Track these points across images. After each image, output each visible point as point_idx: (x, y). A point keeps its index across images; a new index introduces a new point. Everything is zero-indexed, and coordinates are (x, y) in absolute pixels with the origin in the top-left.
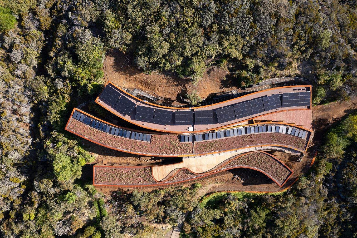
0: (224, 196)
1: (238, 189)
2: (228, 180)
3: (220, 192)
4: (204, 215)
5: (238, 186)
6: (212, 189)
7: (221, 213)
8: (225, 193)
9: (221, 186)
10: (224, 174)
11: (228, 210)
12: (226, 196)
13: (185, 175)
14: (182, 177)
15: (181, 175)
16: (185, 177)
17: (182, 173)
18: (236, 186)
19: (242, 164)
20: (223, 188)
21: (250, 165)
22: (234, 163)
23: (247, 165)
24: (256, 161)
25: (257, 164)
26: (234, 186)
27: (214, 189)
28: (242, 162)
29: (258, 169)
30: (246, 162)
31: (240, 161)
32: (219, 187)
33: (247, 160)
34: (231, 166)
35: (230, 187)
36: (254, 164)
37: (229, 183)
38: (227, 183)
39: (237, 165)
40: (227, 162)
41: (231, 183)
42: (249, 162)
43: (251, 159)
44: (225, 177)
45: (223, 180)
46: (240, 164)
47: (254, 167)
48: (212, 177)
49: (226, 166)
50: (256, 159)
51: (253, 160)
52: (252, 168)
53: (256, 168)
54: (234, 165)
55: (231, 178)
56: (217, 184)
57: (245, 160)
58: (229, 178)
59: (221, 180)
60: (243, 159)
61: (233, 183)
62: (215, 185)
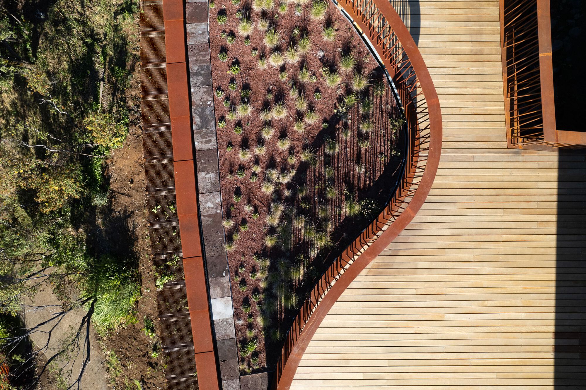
13: (284, 146)
14: (260, 103)
15: (293, 94)
16: (244, 157)
17: (317, 98)
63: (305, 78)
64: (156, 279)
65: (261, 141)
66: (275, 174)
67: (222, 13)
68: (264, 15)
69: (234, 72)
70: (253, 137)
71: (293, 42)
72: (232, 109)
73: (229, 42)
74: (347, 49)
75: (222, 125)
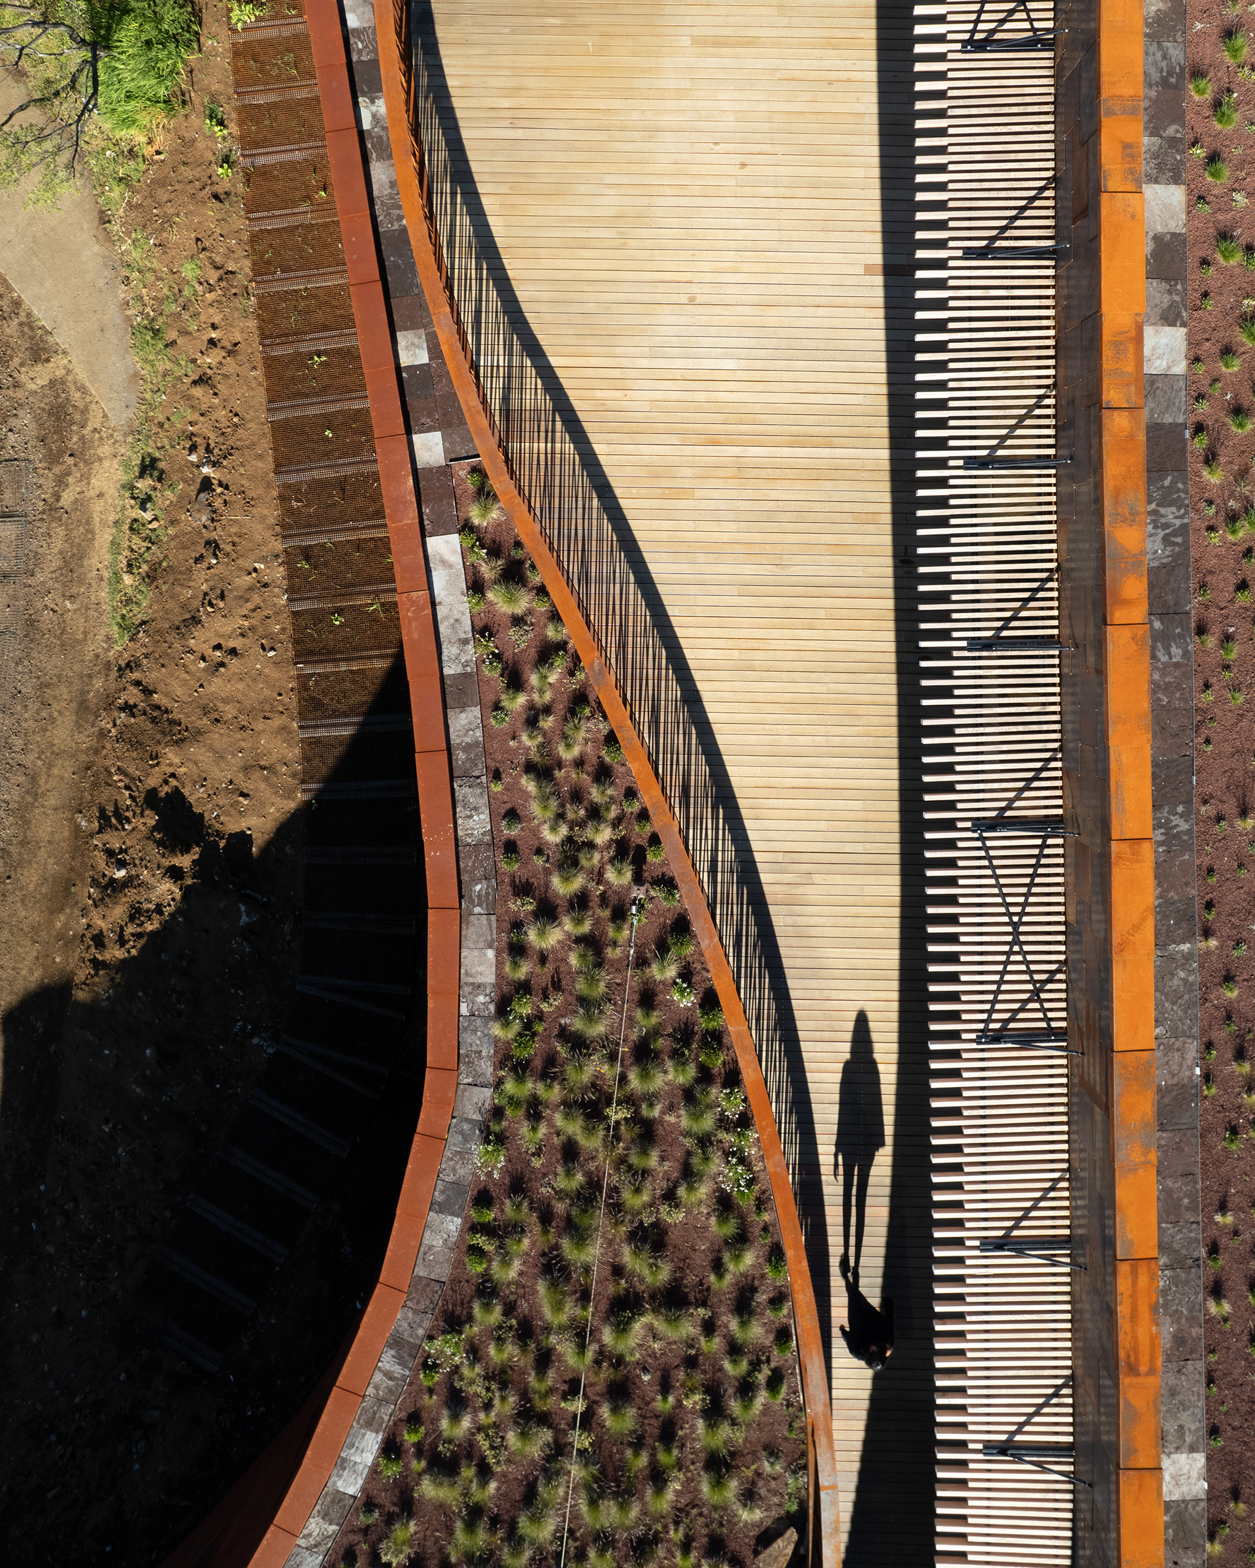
2: (159, 715)
6: (36, 378)
9: (72, 563)
10: (304, 652)
18: (30, 878)
19: (513, 1102)
20: (30, 603)
21: (470, 1318)
22: (561, 887)
23: (476, 1251)
24: (529, 1497)
25: (459, 1525)
26: (27, 822)
27: (25, 419)
28: (574, 1128)
29: (317, 1527)
30: (546, 1217)
31: (596, 1067)
32: (61, 532)
33: (587, 1269)
34: (512, 815)
35: (18, 743)
36: (466, 1423)
37: (103, 734)
38: (108, 703)
39: (499, 964)
40: (618, 715)
41: (95, 785)
42: (547, 1312)
43: (606, 1373)
44: (234, 663)
45: (171, 605)
46: (520, 1069)
47: (386, 1413)
48: (268, 375)
49: (515, 682)
50: (584, 1508)
51: (588, 1420)
52: (378, 1377)
53: (343, 1464)
54: (522, 889)
55: (195, 796)
56: (112, 491)
57: (600, 1218)
58: (198, 734)
59: (182, 576)
60: (644, 1153)
61: (103, 815)
62: (105, 450)
64: (230, 13)
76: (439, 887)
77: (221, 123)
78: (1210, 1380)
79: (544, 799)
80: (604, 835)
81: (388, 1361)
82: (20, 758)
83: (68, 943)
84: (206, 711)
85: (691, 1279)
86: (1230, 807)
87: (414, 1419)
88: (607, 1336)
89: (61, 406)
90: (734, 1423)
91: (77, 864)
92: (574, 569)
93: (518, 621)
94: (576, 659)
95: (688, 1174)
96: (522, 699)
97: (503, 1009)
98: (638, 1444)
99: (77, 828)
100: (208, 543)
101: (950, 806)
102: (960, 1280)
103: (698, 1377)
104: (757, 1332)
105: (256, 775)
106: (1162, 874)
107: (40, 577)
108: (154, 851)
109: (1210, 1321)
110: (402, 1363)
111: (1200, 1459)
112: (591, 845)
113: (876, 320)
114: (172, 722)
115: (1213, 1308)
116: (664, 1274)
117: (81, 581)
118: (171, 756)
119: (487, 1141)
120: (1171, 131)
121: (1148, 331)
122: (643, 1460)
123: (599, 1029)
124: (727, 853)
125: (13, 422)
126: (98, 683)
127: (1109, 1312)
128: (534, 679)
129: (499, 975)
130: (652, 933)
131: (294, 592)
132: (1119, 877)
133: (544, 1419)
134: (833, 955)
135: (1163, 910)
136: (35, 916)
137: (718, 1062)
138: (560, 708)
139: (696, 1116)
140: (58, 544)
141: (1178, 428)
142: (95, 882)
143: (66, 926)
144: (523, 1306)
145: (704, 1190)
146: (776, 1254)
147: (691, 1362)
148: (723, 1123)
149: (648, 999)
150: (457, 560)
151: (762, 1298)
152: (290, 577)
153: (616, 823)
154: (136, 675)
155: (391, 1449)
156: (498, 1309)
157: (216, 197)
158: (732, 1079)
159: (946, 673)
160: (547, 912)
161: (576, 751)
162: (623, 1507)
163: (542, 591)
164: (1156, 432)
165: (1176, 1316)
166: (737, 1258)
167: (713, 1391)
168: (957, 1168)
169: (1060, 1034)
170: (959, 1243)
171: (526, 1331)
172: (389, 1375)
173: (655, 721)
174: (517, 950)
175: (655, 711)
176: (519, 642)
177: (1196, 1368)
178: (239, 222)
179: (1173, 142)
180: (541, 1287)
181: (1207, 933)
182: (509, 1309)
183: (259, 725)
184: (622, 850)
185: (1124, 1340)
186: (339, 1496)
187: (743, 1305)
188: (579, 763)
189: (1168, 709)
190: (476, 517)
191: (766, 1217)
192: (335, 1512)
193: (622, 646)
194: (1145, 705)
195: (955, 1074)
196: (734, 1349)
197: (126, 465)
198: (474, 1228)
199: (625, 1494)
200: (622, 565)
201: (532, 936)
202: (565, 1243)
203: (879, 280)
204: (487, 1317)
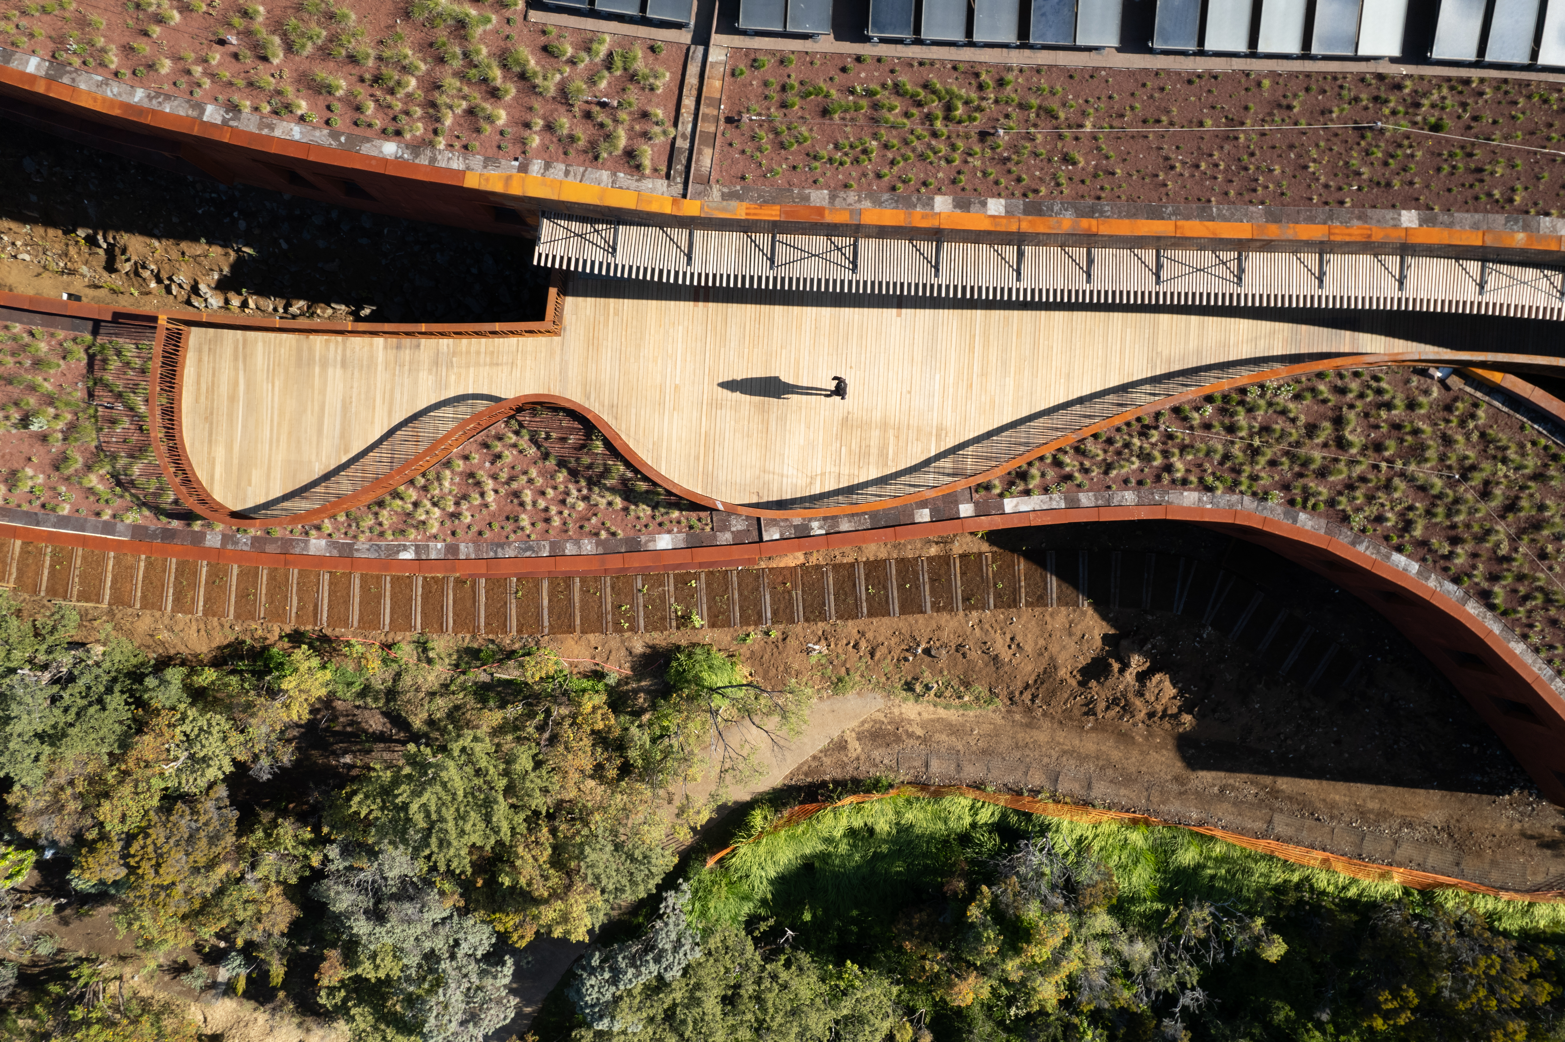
0: (965, 839)
1: (1125, 795)
2: (1040, 680)
3: (938, 794)
4: (711, 1005)
5: (1132, 760)
6: (855, 748)
7: (910, 1011)
8: (985, 816)
9: (954, 730)
10: (1014, 603)
11: (985, 993)
12: (991, 842)
13: (550, 493)
14: (519, 509)
15: (515, 485)
16: (557, 522)
17: (518, 468)
18: (1116, 755)
19: (1250, 487)
20: (973, 753)
21: (1344, 511)
22: (1158, 462)
23: (1314, 507)
24: (1423, 488)
25: (1434, 520)
26: (1087, 756)
27: (876, 754)
28: (1262, 460)
29: (1432, 583)
30: (1300, 475)
31: (1236, 450)
32: (937, 735)
33: (1324, 458)
34: (1126, 481)
35: (1046, 760)
36: (1389, 515)
37: (1045, 714)
38: (1029, 710)
39: (1190, 490)
40: (1087, 432)
41: (1071, 719)
42: (1341, 477)
43: (1370, 453)
44: (1019, 638)
45: (984, 673)
46: (1236, 483)
47: (1384, 550)
48: (876, 616)
49: (1069, 477)
50: (1429, 465)
51: (1389, 461)
52: (1368, 553)
53: (1405, 570)
54: (1158, 478)
55: (1082, 662)
56: (918, 708)
57: (1302, 451)
58: (1052, 658)
59: (971, 667)
60: (1274, 431)
61: (1086, 714)
62: (896, 711)
63: (504, 476)
64: (694, 627)
65: (546, 509)
66: (570, 500)
67: (453, 533)
68: (457, 504)
69: (496, 526)
70: (543, 515)
71: (478, 484)
72: (522, 529)
73: (475, 529)
74: (486, 445)
75: (533, 537)
76: (1158, 514)
77: (748, 635)
78: (1374, 207)
79: (1122, 467)
80: (1136, 441)
81: (1361, 548)
82: (1054, 758)
83: (1151, 734)
84: (1041, 654)
85: (1330, 413)
86: (1163, 190)
87: (1387, 538)
88: (1354, 451)
89: (871, 734)
90: (1394, 397)
91: (1110, 729)
92: (1022, 448)
93: (1043, 475)
94: (1060, 450)
95: (1284, 412)
96: (1077, 474)
97: (1210, 489)
98: (1402, 441)
99: (1092, 728)
100: (957, 651)
101: (1150, 293)
102: (1334, 298)
103: (1373, 412)
104: (1355, 385)
105: (1074, 630)
106: (1187, 218)
107: (960, 747)
108: (1111, 682)
109: (1353, 206)
110: (1362, 542)
111: (1404, 212)
112: (1141, 448)
113: (920, 312)
114: (1045, 672)
115: (1348, 205)
116: (1327, 424)
117: (963, 725)
118: (1062, 673)
119: (1266, 499)
120: (914, 200)
121: (990, 213)
122: (1409, 438)
123: (1220, 447)
124: (1148, 388)
125: (878, 761)
126: (1017, 717)
127: (1347, 244)
128: (1068, 469)
129: (1195, 490)
130: (1179, 423)
131: (984, 607)
132: (1188, 234)
133: (1389, 480)
134: (1193, 344)
135: (1201, 217)
136: (1135, 753)
137: (1236, 397)
138: (1080, 458)
139: (1258, 408)
140: (944, 737)
141: (1025, 204)
142: (1121, 718)
143: (1142, 736)
144: (1339, 488)
145: (1291, 406)
146: (1320, 375)
147: (1367, 415)
148: (1262, 396)
149: (1207, 426)
150: (1015, 500)
151: (1339, 383)
152: (977, 609)
153: (1131, 436)
154: (1017, 694)
155: (1399, 549)
156: (1341, 498)
157: (784, 639)
158: (1243, 391)
159: (1099, 292)
160: (1168, 468)
161: (1100, 452)
162: (1429, 447)
163: (1030, 464)
164: (1027, 212)
165: (1350, 219)
166: (1321, 393)
167: (1380, 406)
168: (1290, 297)
169: (1240, 255)
170: (1320, 297)
171: (1350, 487)
172: (1367, 548)
173: (1089, 417)
174: (1185, 482)
175: (1085, 416)
176: (1051, 474)
177: (1370, 212)
178: (799, 628)
179: (919, 199)
180: (1332, 479)
181: (1209, 201)
182: (1340, 493)
183: (1049, 627)
184: (1144, 434)
185: (1358, 239)
186: (1419, 573)
187: (1342, 391)
188: (1105, 451)
189: (1128, 212)
190: (997, 491)
191: (1304, 379)
192: (1426, 574)
193: (1057, 429)
194: (1127, 221)
195: (1253, 296)
196: (1361, 396)
197: (905, 700)
198: (1304, 507)
199: (1423, 447)
200: (1023, 428)
201: (1179, 475)
202: (1313, 467)
203: (904, 311)
204: (1343, 503)
